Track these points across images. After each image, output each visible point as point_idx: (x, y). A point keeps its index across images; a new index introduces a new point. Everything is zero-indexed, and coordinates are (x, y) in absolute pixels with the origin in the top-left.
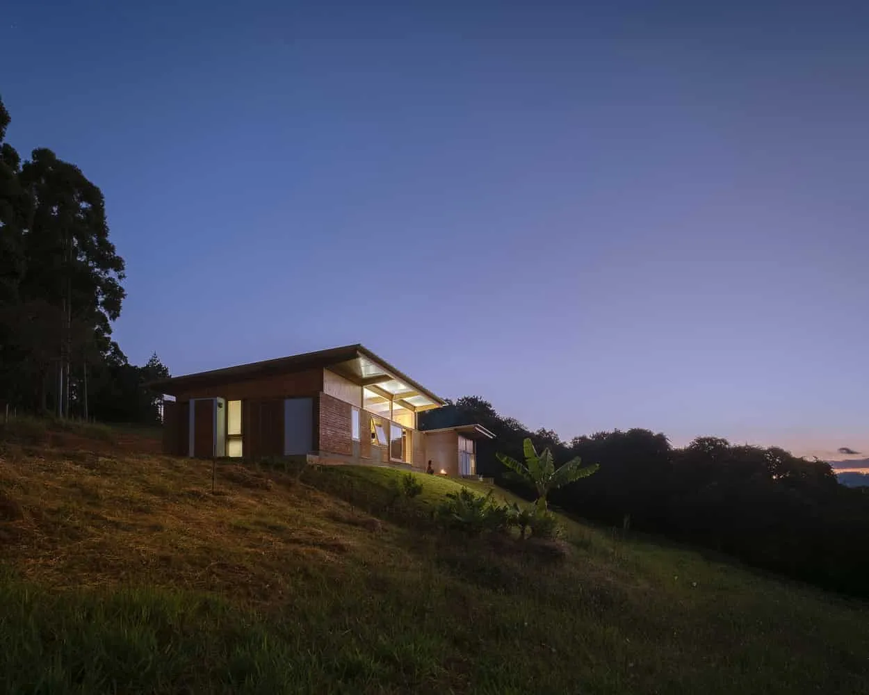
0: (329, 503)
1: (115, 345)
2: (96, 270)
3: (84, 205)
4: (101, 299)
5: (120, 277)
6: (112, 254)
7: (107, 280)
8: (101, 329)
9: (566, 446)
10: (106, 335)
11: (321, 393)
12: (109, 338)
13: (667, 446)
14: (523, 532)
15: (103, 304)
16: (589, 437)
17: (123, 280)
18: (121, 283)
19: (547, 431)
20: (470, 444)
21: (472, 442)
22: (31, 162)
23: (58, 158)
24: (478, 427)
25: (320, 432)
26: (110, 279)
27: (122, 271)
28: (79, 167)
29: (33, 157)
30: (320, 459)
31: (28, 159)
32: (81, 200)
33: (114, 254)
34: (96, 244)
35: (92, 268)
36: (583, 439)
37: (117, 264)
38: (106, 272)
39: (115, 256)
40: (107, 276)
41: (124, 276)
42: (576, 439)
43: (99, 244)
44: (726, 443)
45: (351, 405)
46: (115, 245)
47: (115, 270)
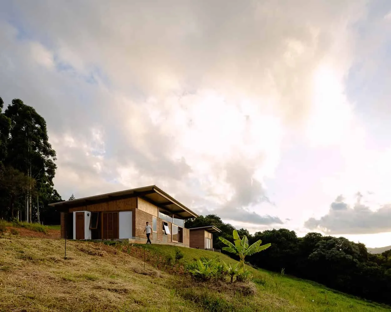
0: (135, 263)
1: (55, 191)
2: (43, 155)
3: (37, 126)
4: (46, 169)
5: (54, 159)
6: (50, 148)
7: (48, 161)
8: (49, 184)
9: (252, 236)
10: (51, 187)
11: (136, 209)
12: (53, 188)
13: (295, 236)
14: (232, 278)
15: (47, 171)
16: (262, 232)
17: (56, 161)
18: (54, 162)
19: (244, 230)
20: (210, 235)
21: (211, 234)
22: (11, 105)
23: (24, 103)
24: (214, 227)
25: (136, 227)
26: (49, 160)
27: (55, 157)
28: (34, 108)
29: (13, 103)
30: (136, 241)
31: (10, 104)
32: (36, 123)
33: (51, 148)
34: (43, 144)
35: (41, 155)
36: (259, 233)
37: (52, 153)
38: (48, 157)
39: (52, 149)
40: (48, 159)
41: (56, 159)
42: (256, 233)
43: (44, 144)
44: (321, 235)
45: (152, 215)
46: (51, 144)
47: (52, 156)
